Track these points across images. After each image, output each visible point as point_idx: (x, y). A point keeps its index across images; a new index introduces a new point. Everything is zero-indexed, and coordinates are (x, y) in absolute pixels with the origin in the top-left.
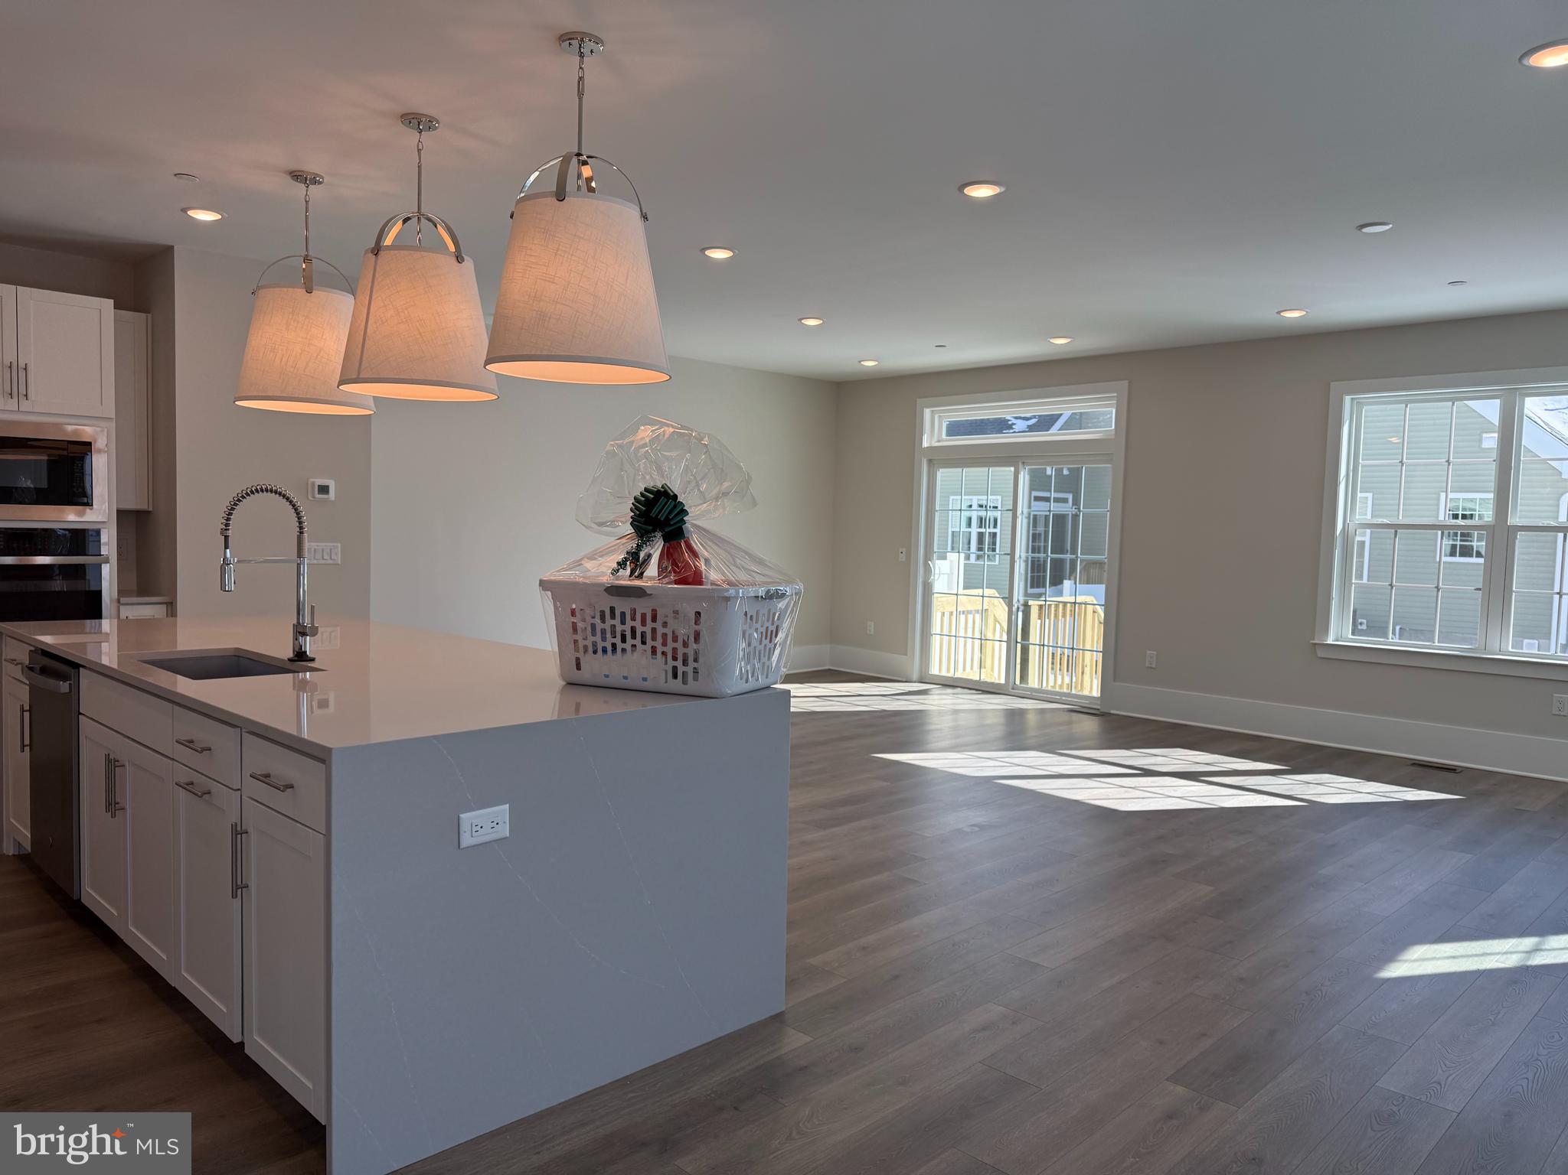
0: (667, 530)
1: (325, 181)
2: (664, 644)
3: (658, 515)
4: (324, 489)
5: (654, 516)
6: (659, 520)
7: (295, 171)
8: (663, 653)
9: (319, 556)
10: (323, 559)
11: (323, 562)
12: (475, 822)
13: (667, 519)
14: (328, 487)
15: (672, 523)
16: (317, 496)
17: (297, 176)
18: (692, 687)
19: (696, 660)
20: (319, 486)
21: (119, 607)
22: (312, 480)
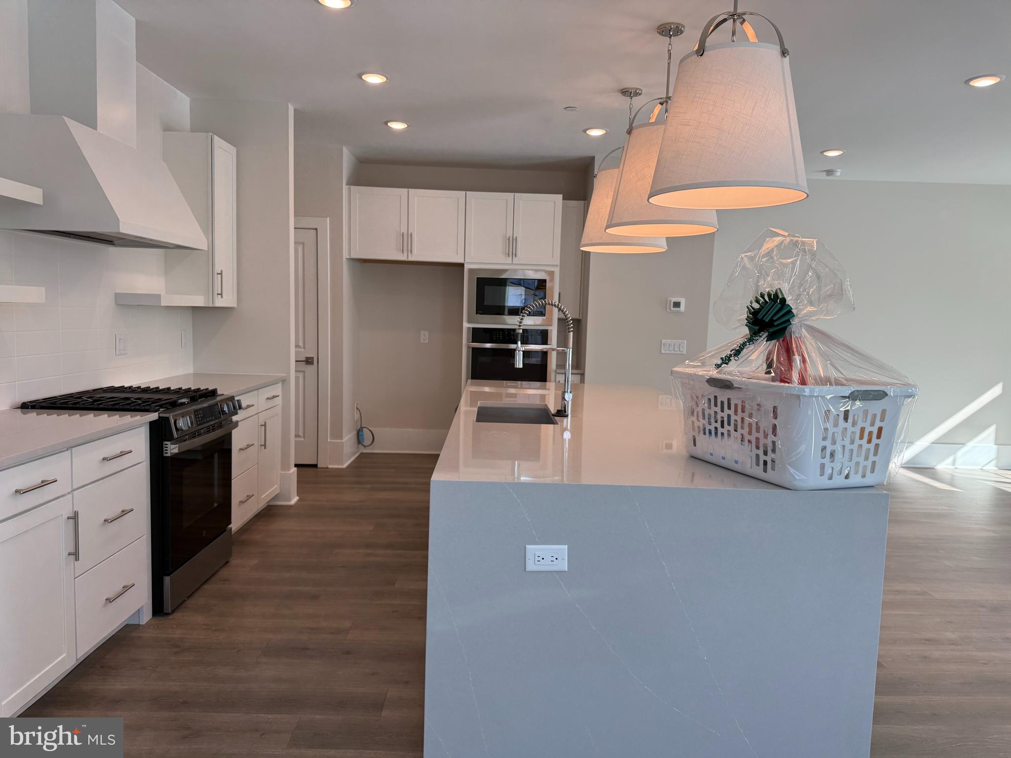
0: (772, 330)
1: (643, 92)
2: (750, 433)
3: (764, 317)
4: (677, 305)
5: (760, 318)
6: (764, 321)
7: (624, 89)
8: (749, 441)
9: (671, 348)
10: (674, 350)
11: (674, 352)
12: (538, 554)
13: (772, 321)
14: (680, 303)
15: (776, 324)
16: (672, 309)
17: (625, 92)
18: (770, 475)
19: (774, 451)
20: (674, 302)
21: (556, 375)
22: (669, 299)
